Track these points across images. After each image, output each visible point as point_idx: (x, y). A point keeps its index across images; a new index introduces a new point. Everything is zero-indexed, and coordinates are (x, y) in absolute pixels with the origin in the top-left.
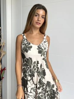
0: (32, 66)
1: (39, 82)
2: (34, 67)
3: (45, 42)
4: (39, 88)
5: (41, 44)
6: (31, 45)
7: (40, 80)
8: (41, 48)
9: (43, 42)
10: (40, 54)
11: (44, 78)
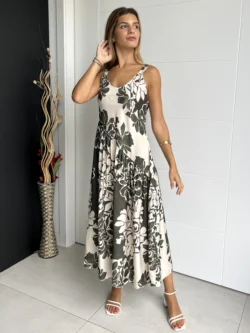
0: (107, 127)
1: (118, 156)
2: (110, 128)
3: (137, 81)
4: (118, 167)
5: (126, 86)
6: (109, 86)
7: (121, 152)
8: (124, 93)
9: (131, 82)
10: (122, 105)
11: (130, 150)
